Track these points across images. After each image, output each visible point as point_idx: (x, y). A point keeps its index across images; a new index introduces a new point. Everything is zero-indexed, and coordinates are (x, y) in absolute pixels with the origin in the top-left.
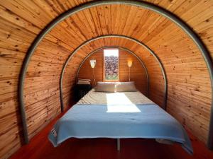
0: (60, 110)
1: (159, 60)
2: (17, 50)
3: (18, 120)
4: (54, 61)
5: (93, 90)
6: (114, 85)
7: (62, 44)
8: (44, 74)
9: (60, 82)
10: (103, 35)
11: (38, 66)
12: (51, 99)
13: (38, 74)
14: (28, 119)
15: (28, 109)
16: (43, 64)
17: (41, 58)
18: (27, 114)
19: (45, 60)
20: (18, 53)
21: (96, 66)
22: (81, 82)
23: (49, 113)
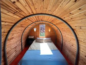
0: (21, 50)
1: (60, 32)
2: (4, 32)
3: (4, 59)
4: (19, 32)
5: (35, 41)
6: (43, 39)
7: (23, 26)
8: (15, 38)
9: (21, 39)
10: (39, 21)
11: (13, 35)
12: (17, 46)
13: (12, 38)
14: (8, 58)
15: (8, 53)
16: (15, 34)
17: (14, 32)
18: (7, 56)
19: (16, 32)
20: (5, 33)
21: (36, 31)
22: (30, 37)
23: (17, 53)
